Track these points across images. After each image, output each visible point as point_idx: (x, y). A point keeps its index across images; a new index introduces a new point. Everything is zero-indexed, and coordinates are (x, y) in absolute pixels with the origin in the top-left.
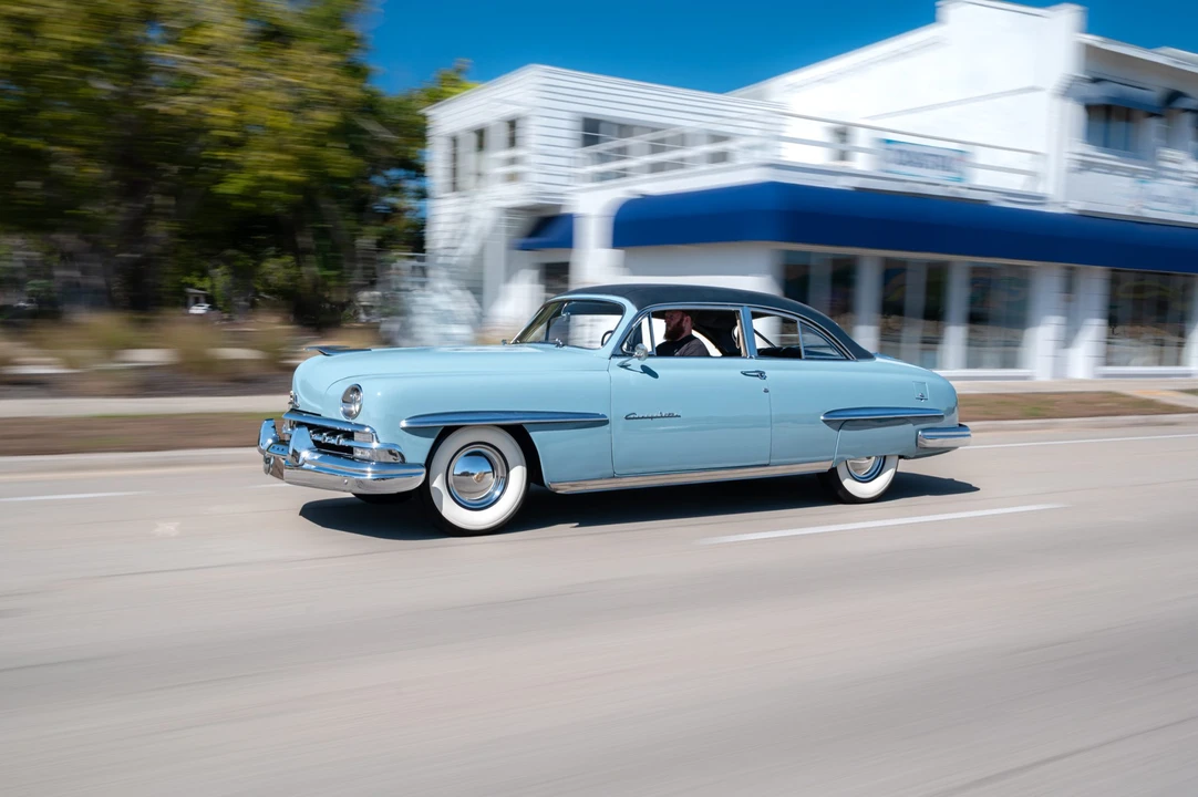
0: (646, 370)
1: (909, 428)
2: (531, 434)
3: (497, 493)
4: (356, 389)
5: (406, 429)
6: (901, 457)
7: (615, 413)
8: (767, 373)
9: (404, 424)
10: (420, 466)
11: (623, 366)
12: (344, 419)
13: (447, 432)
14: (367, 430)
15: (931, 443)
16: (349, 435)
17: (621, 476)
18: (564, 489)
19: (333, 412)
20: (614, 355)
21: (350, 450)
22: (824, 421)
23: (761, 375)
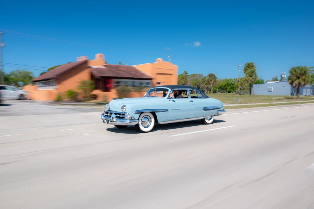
0: (173, 101)
1: (216, 110)
2: (156, 113)
3: (150, 124)
4: (125, 106)
5: (135, 113)
6: (215, 116)
7: (169, 109)
8: (193, 101)
9: (134, 112)
10: (137, 120)
11: (170, 100)
12: (122, 112)
13: (142, 113)
14: (127, 113)
15: (220, 113)
16: (124, 115)
17: (171, 121)
18: (161, 123)
19: (119, 110)
20: (168, 98)
21: (124, 117)
22: (203, 110)
23: (192, 101)
